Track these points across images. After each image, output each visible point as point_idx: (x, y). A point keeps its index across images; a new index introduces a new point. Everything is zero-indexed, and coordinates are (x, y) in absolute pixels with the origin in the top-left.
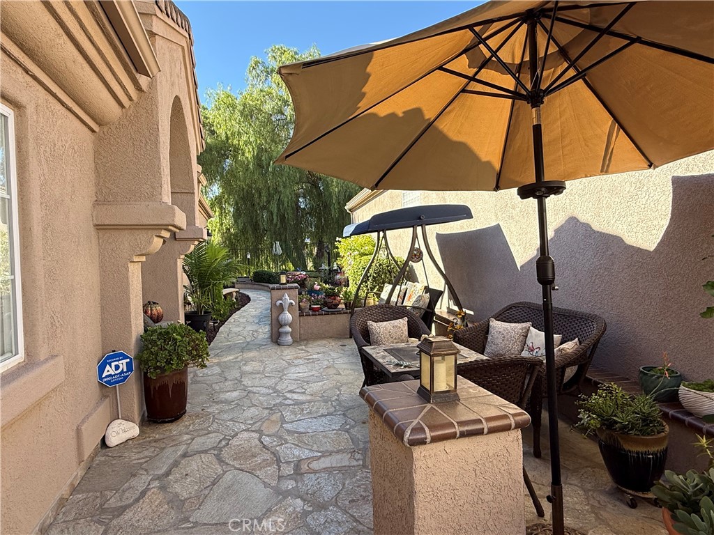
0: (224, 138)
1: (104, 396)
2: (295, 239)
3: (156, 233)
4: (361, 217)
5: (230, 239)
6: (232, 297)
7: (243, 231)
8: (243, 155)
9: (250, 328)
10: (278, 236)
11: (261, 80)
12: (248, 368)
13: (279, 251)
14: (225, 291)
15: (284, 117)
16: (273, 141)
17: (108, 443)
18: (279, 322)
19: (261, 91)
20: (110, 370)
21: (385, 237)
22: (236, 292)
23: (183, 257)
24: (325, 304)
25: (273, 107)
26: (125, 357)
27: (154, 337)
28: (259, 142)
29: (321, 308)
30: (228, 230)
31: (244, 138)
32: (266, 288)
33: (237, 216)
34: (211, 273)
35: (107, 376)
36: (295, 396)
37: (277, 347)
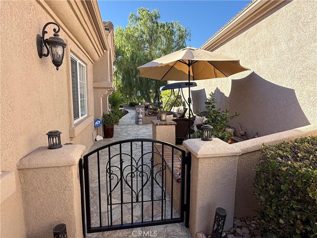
0: (118, 48)
1: (95, 129)
2: (146, 90)
3: (107, 89)
4: (171, 82)
5: (120, 89)
6: (122, 111)
7: (126, 86)
8: (126, 55)
9: (129, 120)
10: (139, 88)
11: (134, 23)
12: (129, 129)
13: (140, 95)
14: (120, 109)
15: (142, 39)
16: (138, 49)
17: (97, 140)
18: (138, 118)
19: (134, 28)
20: (96, 123)
21: (173, 91)
22: (124, 109)
23: (109, 96)
24: (153, 113)
25: (139, 35)
26: (100, 120)
27: (107, 116)
28: (132, 50)
29: (152, 114)
30: (119, 85)
31: (126, 48)
32: (134, 109)
33: (123, 79)
34: (117, 101)
35: (96, 124)
36: (142, 135)
37: (137, 125)
